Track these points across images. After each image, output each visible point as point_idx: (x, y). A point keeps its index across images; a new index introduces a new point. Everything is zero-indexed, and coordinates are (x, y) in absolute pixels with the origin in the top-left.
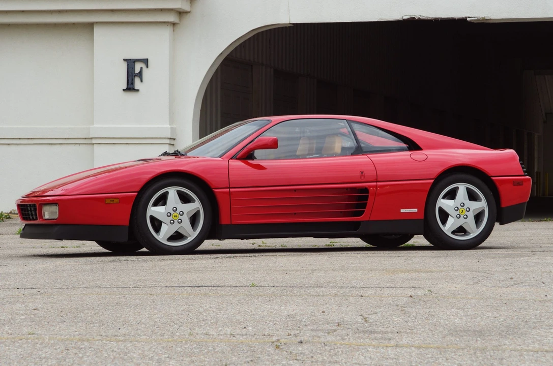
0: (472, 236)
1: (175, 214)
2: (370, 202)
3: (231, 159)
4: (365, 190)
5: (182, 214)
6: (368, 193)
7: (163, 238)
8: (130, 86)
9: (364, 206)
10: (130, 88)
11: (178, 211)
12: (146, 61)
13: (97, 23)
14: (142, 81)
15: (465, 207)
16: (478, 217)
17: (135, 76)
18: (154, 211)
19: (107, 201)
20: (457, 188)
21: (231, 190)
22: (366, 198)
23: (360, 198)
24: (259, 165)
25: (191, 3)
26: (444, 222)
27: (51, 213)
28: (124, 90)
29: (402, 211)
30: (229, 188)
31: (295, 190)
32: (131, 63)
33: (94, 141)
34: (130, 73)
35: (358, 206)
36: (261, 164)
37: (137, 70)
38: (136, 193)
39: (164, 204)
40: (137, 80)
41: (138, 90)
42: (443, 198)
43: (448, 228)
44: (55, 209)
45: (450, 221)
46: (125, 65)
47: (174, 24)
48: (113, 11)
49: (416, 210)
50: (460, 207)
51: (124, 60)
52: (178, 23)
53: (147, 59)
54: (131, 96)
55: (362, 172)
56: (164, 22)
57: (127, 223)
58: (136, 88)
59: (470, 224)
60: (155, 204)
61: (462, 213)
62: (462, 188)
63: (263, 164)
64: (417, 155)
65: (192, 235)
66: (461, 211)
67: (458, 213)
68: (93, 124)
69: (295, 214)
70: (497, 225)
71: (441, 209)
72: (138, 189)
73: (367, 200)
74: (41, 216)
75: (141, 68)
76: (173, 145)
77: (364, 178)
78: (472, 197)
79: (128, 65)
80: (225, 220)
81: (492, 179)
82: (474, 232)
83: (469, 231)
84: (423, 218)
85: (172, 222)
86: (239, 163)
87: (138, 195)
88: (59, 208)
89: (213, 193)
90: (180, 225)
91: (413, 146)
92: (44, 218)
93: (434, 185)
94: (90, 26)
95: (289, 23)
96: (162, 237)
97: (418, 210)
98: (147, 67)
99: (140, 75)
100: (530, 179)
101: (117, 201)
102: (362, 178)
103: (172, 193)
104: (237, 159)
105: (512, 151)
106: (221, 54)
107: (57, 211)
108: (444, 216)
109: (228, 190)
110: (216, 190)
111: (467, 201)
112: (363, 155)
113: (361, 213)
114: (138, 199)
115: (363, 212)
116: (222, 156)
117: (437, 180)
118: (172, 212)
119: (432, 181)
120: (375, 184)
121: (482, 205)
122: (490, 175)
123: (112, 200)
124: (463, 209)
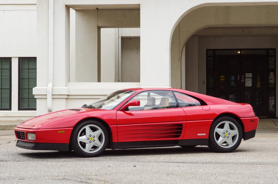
0: (230, 146)
1: (92, 138)
2: (183, 131)
3: (118, 110)
4: (181, 125)
9: (181, 132)
11: (92, 136)
15: (228, 133)
16: (234, 138)
19: (59, 132)
20: (225, 123)
21: (118, 126)
22: (181, 129)
23: (178, 129)
24: (130, 113)
26: (218, 138)
27: (32, 137)
29: (198, 135)
30: (117, 125)
31: (148, 125)
36: (131, 113)
38: (72, 128)
39: (85, 134)
42: (218, 128)
43: (219, 142)
44: (34, 135)
45: (221, 139)
49: (205, 134)
50: (225, 132)
55: (179, 116)
57: (68, 142)
59: (229, 141)
60: (81, 135)
61: (226, 136)
63: (132, 112)
64: (205, 107)
66: (226, 134)
67: (224, 135)
69: (148, 137)
70: (243, 139)
71: (216, 133)
72: (73, 126)
74: (27, 138)
78: (232, 128)
80: (115, 140)
81: (240, 119)
82: (231, 144)
84: (208, 138)
85: (90, 142)
86: (121, 112)
88: (36, 135)
89: (109, 127)
90: (94, 142)
91: (203, 103)
92: (28, 139)
93: (213, 122)
100: (258, 118)
101: (63, 132)
104: (120, 111)
105: (249, 105)
107: (35, 137)
108: (218, 136)
109: (116, 126)
110: (110, 126)
111: (229, 130)
112: (180, 108)
113: (179, 136)
114: (73, 130)
115: (180, 135)
116: (113, 109)
117: (215, 120)
118: (89, 137)
119: (213, 120)
120: (186, 122)
121: (236, 132)
122: (239, 117)
123: (61, 131)
124: (227, 133)
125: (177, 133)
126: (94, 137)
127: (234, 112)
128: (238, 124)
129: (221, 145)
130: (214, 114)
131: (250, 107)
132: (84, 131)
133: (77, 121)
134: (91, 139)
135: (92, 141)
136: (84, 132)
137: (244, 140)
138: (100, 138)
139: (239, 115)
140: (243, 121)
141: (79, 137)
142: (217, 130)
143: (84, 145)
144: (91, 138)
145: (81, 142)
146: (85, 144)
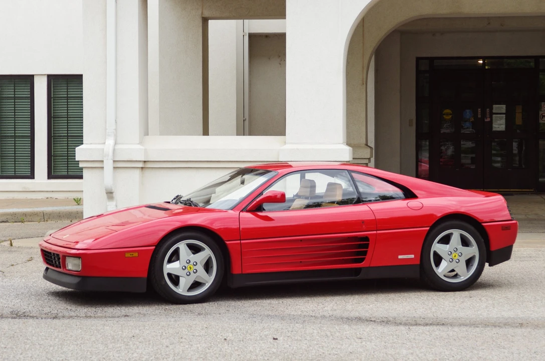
0: (462, 279)
1: (192, 267)
2: (370, 250)
3: (242, 211)
4: (366, 238)
6: (368, 241)
9: (365, 253)
11: (191, 263)
15: (458, 252)
16: (469, 262)
19: (127, 255)
20: (452, 234)
21: (242, 242)
22: (367, 246)
23: (360, 246)
24: (267, 216)
26: (438, 264)
27: (75, 265)
29: (400, 257)
30: (240, 240)
31: (301, 240)
38: (154, 247)
39: (178, 259)
42: (438, 242)
43: (441, 270)
44: (78, 262)
45: (444, 264)
49: (412, 256)
50: (453, 252)
57: (145, 275)
59: (461, 268)
60: (170, 261)
61: (455, 258)
62: (456, 234)
63: (270, 215)
64: (413, 203)
66: (453, 256)
67: (451, 257)
70: (487, 264)
71: (435, 253)
72: (155, 243)
73: (367, 248)
74: (64, 267)
78: (465, 242)
80: (236, 270)
81: (482, 225)
82: (465, 275)
83: (461, 275)
84: (419, 263)
86: (249, 215)
87: (155, 249)
88: (82, 262)
89: (225, 245)
90: (196, 275)
91: (409, 194)
92: (67, 268)
93: (429, 232)
97: (415, 256)
100: (517, 223)
101: (136, 255)
102: (363, 227)
104: (248, 211)
105: (500, 197)
107: (81, 264)
108: (438, 259)
109: (239, 242)
110: (228, 242)
111: (460, 247)
112: (364, 204)
113: (362, 260)
114: (155, 252)
115: (364, 259)
116: (232, 209)
117: (432, 227)
118: (186, 265)
119: (428, 228)
120: (375, 232)
121: (473, 250)
122: (480, 222)
123: (131, 254)
124: (455, 254)
125: (358, 253)
126: (196, 264)
127: (468, 212)
128: (478, 234)
129: (445, 276)
130: (431, 216)
131: (502, 200)
132: (176, 252)
133: (162, 234)
134: (189, 269)
135: (192, 273)
136: (175, 256)
137: (490, 265)
138: (207, 267)
139: (479, 216)
140: (487, 229)
141: (167, 264)
142: (437, 247)
143: (175, 280)
144: (189, 266)
145: (169, 275)
146: (178, 277)
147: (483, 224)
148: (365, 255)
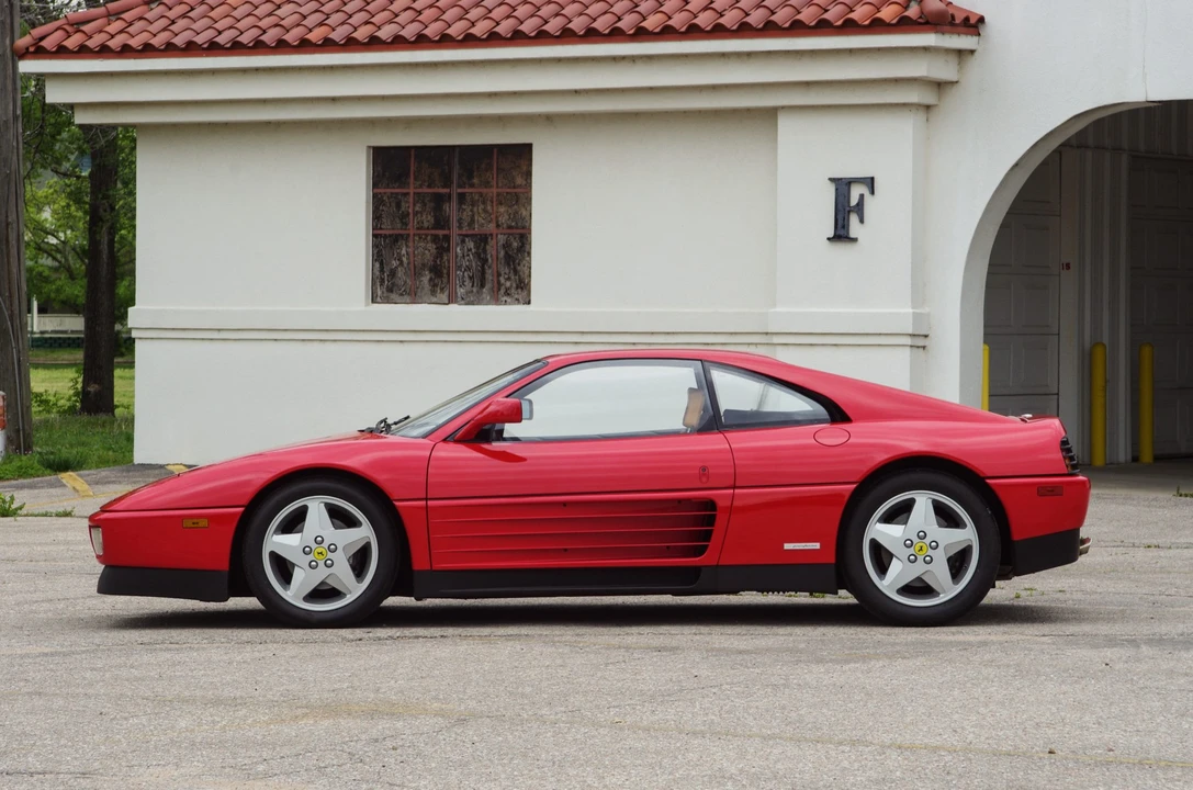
0: (940, 599)
1: (320, 550)
2: (718, 530)
3: (445, 440)
4: (710, 504)
5: (332, 549)
6: (715, 510)
7: (295, 596)
8: (841, 232)
9: (707, 536)
10: (841, 235)
11: (325, 544)
12: (870, 183)
13: (783, 107)
14: (862, 221)
15: (927, 540)
17: (849, 212)
18: (278, 542)
19: (187, 523)
20: (912, 501)
21: (430, 503)
22: (711, 520)
25: (959, 64)
28: (829, 239)
29: (788, 546)
30: (426, 499)
31: (564, 504)
32: (842, 186)
33: (776, 340)
34: (840, 206)
35: (693, 536)
36: (508, 451)
37: (854, 201)
38: (241, 509)
40: (854, 219)
41: (855, 240)
43: (891, 581)
46: (831, 189)
47: (928, 107)
48: (808, 84)
49: (817, 546)
50: (916, 540)
51: (830, 179)
52: (936, 105)
53: (872, 179)
54: (841, 249)
55: (704, 468)
56: (904, 105)
58: (852, 235)
61: (922, 553)
62: (923, 502)
65: (355, 590)
66: (917, 548)
67: (911, 551)
68: (774, 305)
69: (566, 550)
72: (245, 501)
73: (712, 525)
75: (862, 196)
76: (924, 347)
77: (708, 478)
79: (837, 190)
80: (420, 562)
81: (987, 484)
83: (938, 590)
84: (833, 561)
85: (314, 565)
86: (462, 449)
87: (244, 512)
89: (394, 509)
90: (329, 571)
91: (838, 416)
93: (855, 495)
94: (772, 113)
95: (1144, 100)
96: (293, 594)
97: (822, 546)
98: (873, 193)
99: (859, 208)
101: (204, 523)
102: (704, 479)
103: (316, 507)
105: (1051, 423)
106: (1016, 165)
107: (102, 541)
109: (424, 503)
110: (399, 504)
111: (934, 528)
113: (699, 551)
115: (706, 547)
116: (427, 435)
117: (863, 485)
118: (314, 546)
119: (852, 486)
120: (731, 491)
122: (982, 475)
123: (195, 521)
124: (922, 544)
129: (899, 593)
131: (1052, 428)
134: (317, 555)
135: (321, 563)
140: (999, 493)
142: (877, 530)
144: (318, 550)
147: (988, 481)
148: (708, 539)
